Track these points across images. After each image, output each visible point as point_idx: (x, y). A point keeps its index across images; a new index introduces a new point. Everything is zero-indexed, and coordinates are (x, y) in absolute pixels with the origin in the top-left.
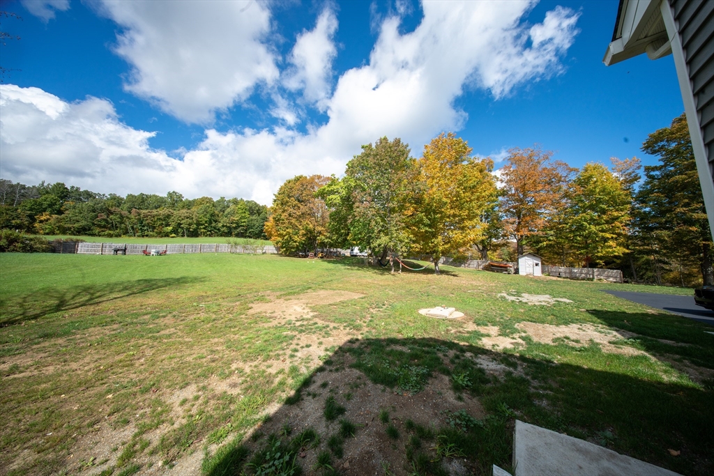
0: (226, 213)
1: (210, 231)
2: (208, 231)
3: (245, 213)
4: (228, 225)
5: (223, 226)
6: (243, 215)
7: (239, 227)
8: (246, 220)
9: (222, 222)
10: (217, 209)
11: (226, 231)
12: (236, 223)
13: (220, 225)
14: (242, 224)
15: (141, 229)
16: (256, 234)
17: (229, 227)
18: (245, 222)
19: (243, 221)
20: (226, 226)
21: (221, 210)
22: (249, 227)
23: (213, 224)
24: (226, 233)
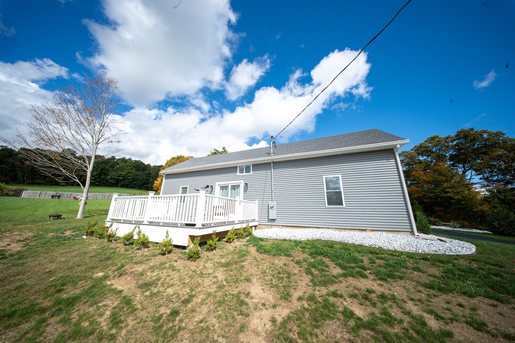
0: (115, 168)
1: (99, 182)
2: (97, 182)
3: (132, 169)
4: (116, 178)
5: (111, 178)
6: (130, 171)
7: (125, 179)
8: (132, 175)
9: (111, 175)
10: (107, 165)
11: (114, 182)
12: (123, 177)
13: (109, 177)
14: (129, 177)
15: (32, 177)
16: (139, 185)
17: (116, 179)
18: (130, 176)
19: (129, 175)
20: (114, 179)
21: (111, 166)
22: (134, 180)
23: (103, 177)
24: (113, 184)
